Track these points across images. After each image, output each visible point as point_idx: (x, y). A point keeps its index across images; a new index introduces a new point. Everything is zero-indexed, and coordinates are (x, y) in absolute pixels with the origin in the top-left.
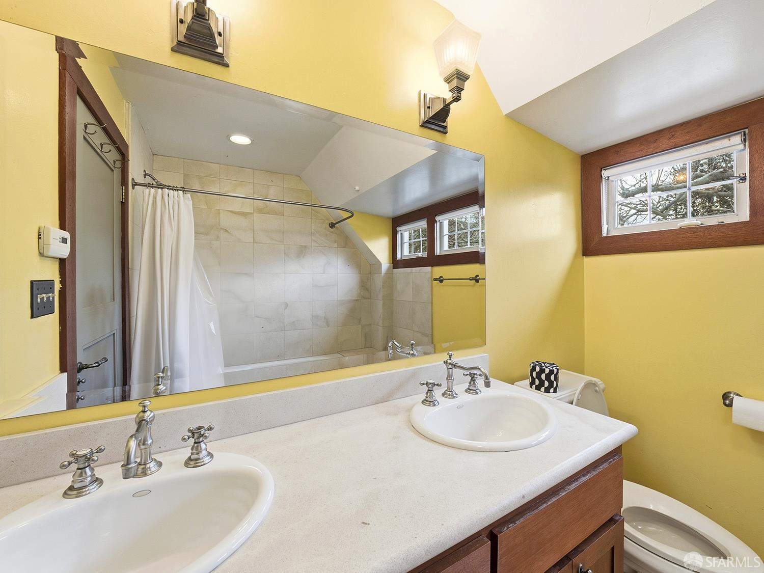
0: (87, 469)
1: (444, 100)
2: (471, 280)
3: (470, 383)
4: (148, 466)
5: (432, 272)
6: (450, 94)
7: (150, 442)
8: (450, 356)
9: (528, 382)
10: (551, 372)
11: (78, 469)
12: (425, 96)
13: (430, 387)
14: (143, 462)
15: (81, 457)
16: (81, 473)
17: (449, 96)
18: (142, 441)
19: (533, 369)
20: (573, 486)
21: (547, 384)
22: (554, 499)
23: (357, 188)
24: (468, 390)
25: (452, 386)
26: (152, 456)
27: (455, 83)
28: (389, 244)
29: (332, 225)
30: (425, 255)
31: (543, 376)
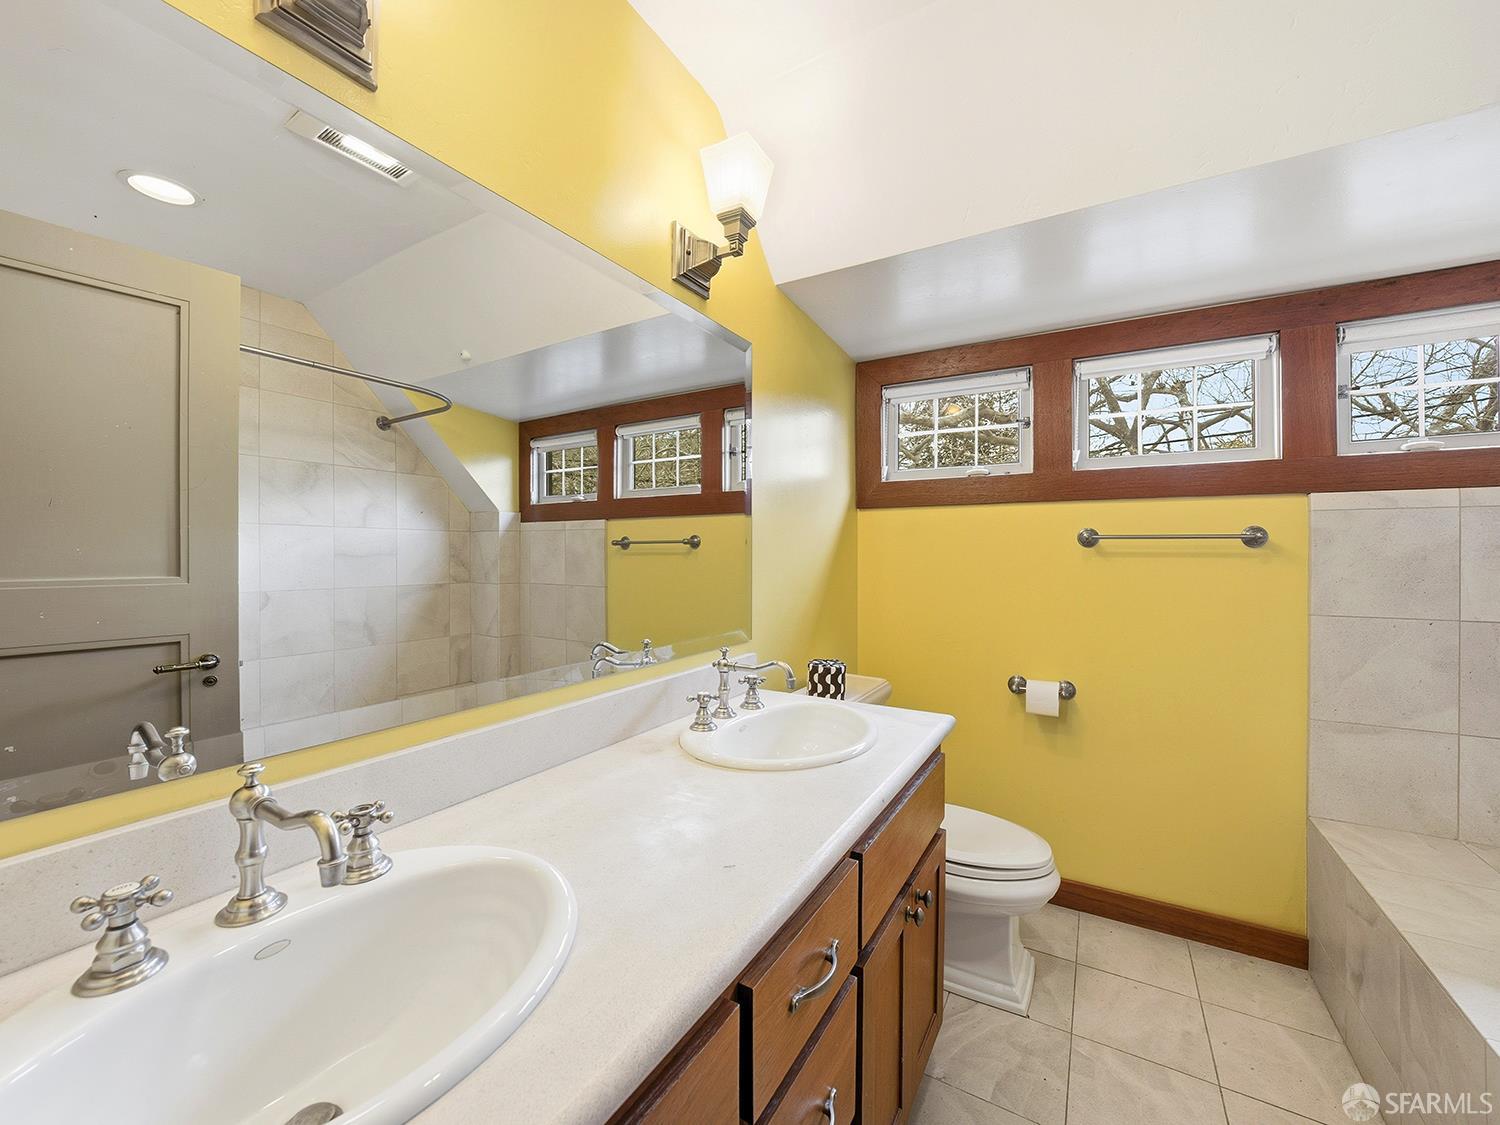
0: (135, 928)
1: (715, 248)
2: (685, 543)
3: (748, 694)
4: (259, 900)
5: (606, 530)
6: (726, 243)
7: (263, 850)
8: (724, 654)
9: (805, 690)
10: (839, 671)
11: (110, 929)
12: (683, 232)
13: (702, 702)
14: (248, 893)
15: (121, 901)
16: (122, 937)
17: (723, 245)
18: (247, 850)
19: (815, 670)
20: (912, 791)
21: (833, 689)
22: (900, 807)
23: (466, 354)
24: (746, 705)
25: (727, 700)
26: (265, 880)
27: (737, 227)
28: (514, 473)
29: (384, 424)
30: (593, 497)
31: (828, 679)
